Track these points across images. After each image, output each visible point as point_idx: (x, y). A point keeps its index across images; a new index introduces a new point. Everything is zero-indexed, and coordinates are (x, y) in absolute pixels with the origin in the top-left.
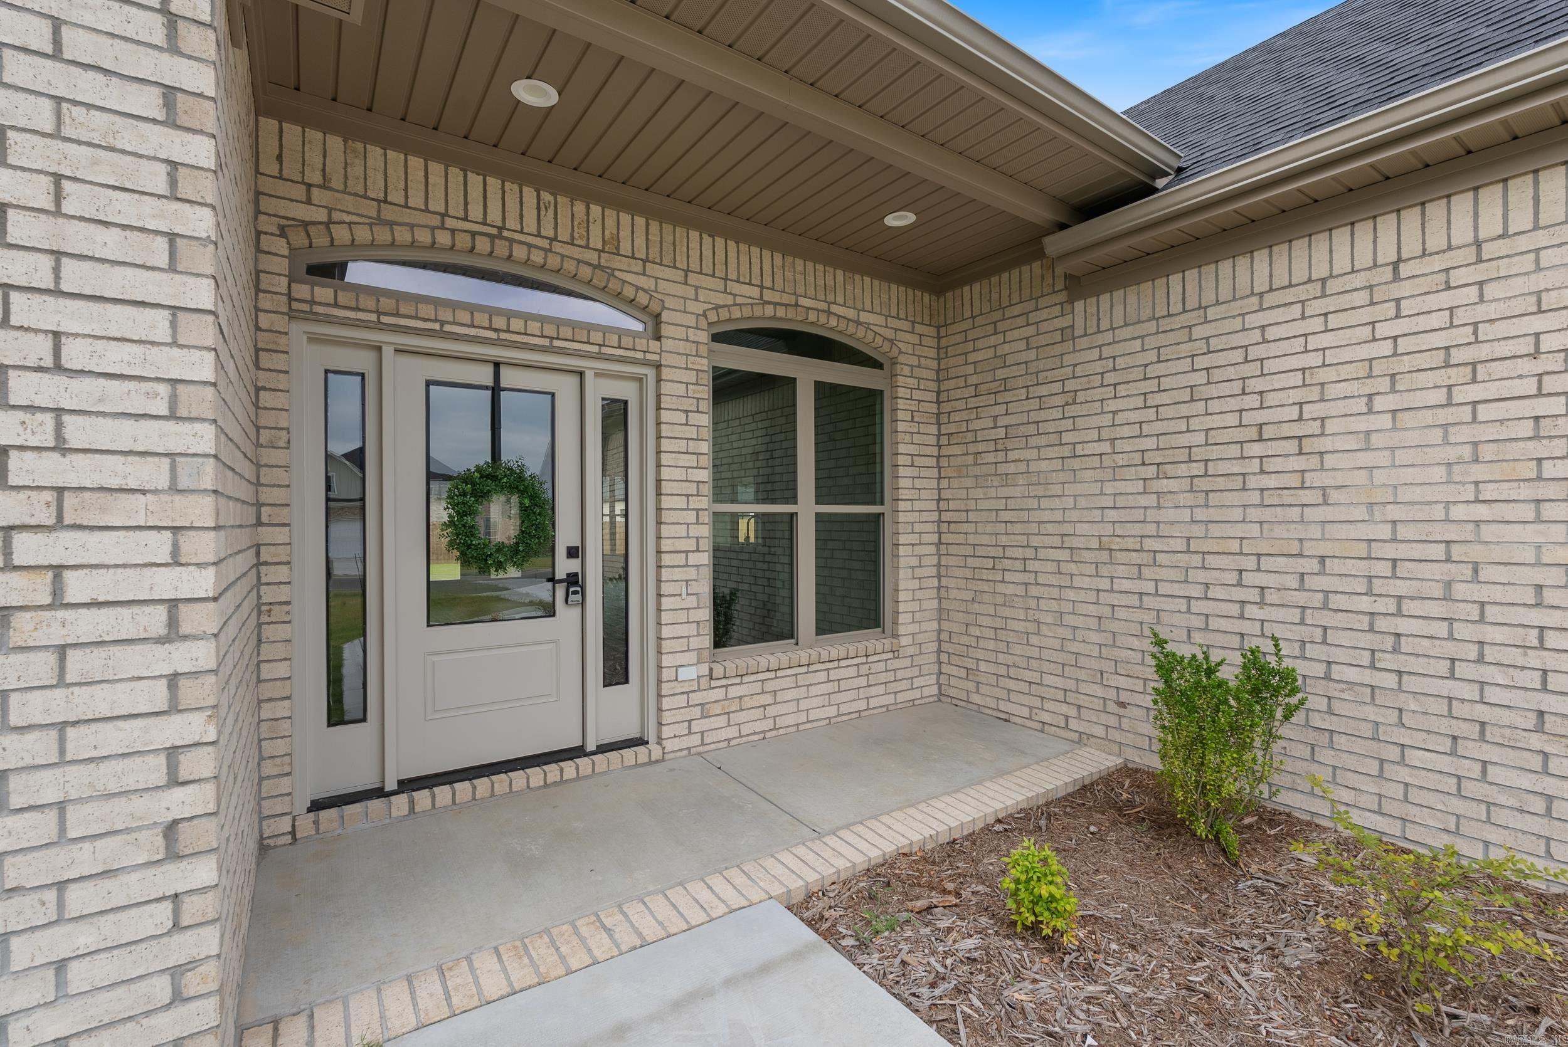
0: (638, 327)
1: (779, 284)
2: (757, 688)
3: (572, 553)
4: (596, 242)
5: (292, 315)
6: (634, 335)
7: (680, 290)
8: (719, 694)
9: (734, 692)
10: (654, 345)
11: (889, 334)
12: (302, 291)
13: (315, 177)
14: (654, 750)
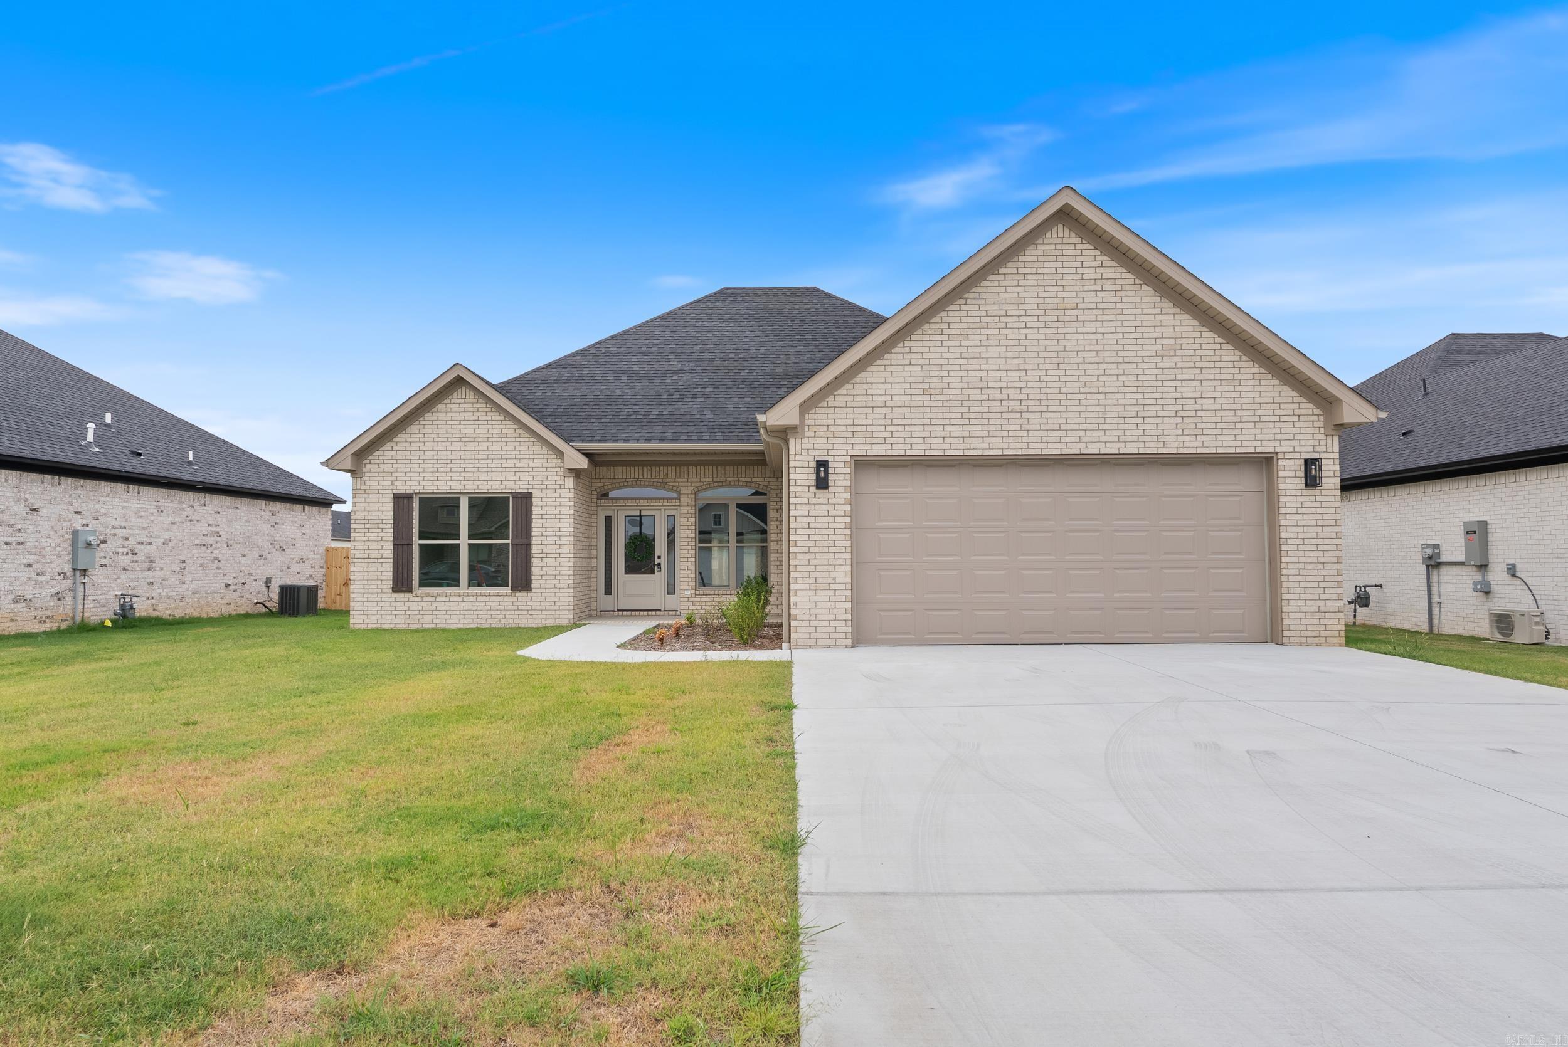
0: (676, 495)
3: (659, 557)
4: (662, 476)
5: (597, 506)
6: (672, 499)
7: (686, 484)
8: (698, 599)
9: (703, 600)
10: (678, 501)
11: (765, 484)
12: (599, 501)
13: (601, 477)
14: (678, 613)
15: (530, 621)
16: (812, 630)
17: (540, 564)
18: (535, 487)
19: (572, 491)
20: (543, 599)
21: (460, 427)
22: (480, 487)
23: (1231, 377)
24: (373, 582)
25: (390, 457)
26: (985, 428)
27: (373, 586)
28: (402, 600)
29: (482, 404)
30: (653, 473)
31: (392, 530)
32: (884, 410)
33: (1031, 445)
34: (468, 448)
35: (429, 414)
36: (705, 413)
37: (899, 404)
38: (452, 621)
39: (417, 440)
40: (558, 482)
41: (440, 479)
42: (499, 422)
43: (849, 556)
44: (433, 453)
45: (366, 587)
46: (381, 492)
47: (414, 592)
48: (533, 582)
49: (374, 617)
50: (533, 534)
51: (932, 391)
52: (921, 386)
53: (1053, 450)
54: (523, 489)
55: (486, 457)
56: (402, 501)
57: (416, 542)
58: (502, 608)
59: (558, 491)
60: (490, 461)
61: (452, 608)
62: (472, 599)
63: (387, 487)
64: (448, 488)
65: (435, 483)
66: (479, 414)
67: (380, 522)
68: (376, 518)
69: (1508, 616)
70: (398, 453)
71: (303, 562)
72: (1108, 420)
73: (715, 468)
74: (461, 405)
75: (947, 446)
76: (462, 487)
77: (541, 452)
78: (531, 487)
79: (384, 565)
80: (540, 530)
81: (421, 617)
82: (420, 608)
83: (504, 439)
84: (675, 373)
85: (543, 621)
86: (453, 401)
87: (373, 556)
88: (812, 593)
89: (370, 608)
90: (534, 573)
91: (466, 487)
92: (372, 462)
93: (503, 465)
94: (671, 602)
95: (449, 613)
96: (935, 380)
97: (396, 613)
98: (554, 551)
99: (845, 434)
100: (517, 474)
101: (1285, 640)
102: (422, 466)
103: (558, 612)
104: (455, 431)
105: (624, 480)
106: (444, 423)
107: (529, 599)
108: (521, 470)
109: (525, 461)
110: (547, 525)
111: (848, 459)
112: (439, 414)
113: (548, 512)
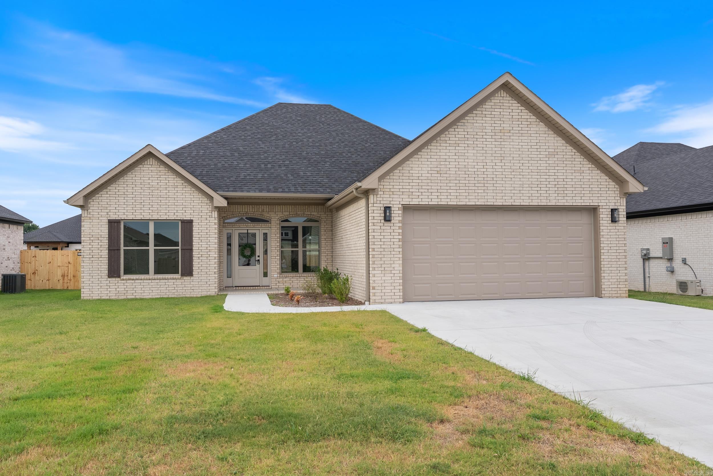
1: (293, 210)
2: (289, 280)
3: (258, 256)
4: (260, 211)
5: (223, 227)
7: (274, 215)
8: (282, 280)
9: (284, 280)
10: (270, 225)
11: (318, 215)
12: (224, 225)
13: (225, 211)
14: (270, 287)
15: (192, 293)
16: (383, 294)
17: (198, 261)
18: (195, 216)
19: (217, 219)
20: (200, 281)
21: (149, 181)
22: (162, 216)
23: (579, 169)
24: (96, 272)
25: (106, 198)
26: (467, 191)
27: (95, 274)
28: (114, 282)
29: (162, 168)
30: (256, 209)
31: (107, 241)
32: (418, 181)
33: (489, 200)
34: (154, 194)
35: (130, 173)
36: (288, 176)
37: (425, 178)
38: (145, 294)
39: (123, 188)
40: (208, 214)
41: (137, 211)
42: (173, 179)
43: (401, 256)
44: (132, 196)
45: (91, 275)
46: (100, 218)
47: (122, 278)
48: (194, 271)
49: (96, 292)
50: (194, 243)
51: (441, 172)
52: (436, 169)
53: (499, 203)
54: (187, 217)
55: (165, 199)
56: (113, 224)
57: (122, 248)
58: (175, 286)
59: (208, 219)
60: (168, 201)
61: (145, 287)
62: (157, 281)
63: (104, 216)
64: (142, 216)
65: (134, 214)
66: (161, 174)
67: (100, 236)
68: (97, 234)
69: (685, 283)
70: (111, 196)
71: (9, 260)
72: (524, 189)
73: (290, 206)
74: (150, 169)
75: (449, 200)
76: (150, 216)
77: (198, 197)
78: (192, 216)
79: (102, 262)
80: (198, 241)
81: (126, 292)
82: (125, 287)
83: (176, 189)
84: (265, 152)
85: (200, 293)
86: (144, 166)
87: (95, 256)
88: (383, 275)
89: (94, 287)
90: (194, 266)
91: (153, 216)
92: (94, 201)
93: (176, 204)
94: (265, 281)
95: (143, 289)
96: (443, 166)
97: (110, 290)
98: (206, 253)
99: (399, 193)
100: (184, 209)
101: (603, 295)
102: (125, 203)
103: (208, 288)
104: (146, 184)
105: (239, 213)
106: (139, 178)
107: (192, 281)
108: (186, 206)
109: (189, 202)
110: (202, 239)
111: (400, 206)
112: (136, 173)
113: (203, 231)
